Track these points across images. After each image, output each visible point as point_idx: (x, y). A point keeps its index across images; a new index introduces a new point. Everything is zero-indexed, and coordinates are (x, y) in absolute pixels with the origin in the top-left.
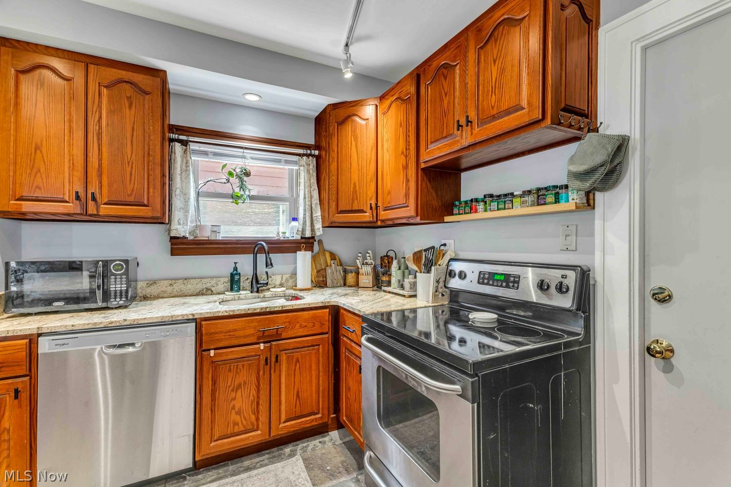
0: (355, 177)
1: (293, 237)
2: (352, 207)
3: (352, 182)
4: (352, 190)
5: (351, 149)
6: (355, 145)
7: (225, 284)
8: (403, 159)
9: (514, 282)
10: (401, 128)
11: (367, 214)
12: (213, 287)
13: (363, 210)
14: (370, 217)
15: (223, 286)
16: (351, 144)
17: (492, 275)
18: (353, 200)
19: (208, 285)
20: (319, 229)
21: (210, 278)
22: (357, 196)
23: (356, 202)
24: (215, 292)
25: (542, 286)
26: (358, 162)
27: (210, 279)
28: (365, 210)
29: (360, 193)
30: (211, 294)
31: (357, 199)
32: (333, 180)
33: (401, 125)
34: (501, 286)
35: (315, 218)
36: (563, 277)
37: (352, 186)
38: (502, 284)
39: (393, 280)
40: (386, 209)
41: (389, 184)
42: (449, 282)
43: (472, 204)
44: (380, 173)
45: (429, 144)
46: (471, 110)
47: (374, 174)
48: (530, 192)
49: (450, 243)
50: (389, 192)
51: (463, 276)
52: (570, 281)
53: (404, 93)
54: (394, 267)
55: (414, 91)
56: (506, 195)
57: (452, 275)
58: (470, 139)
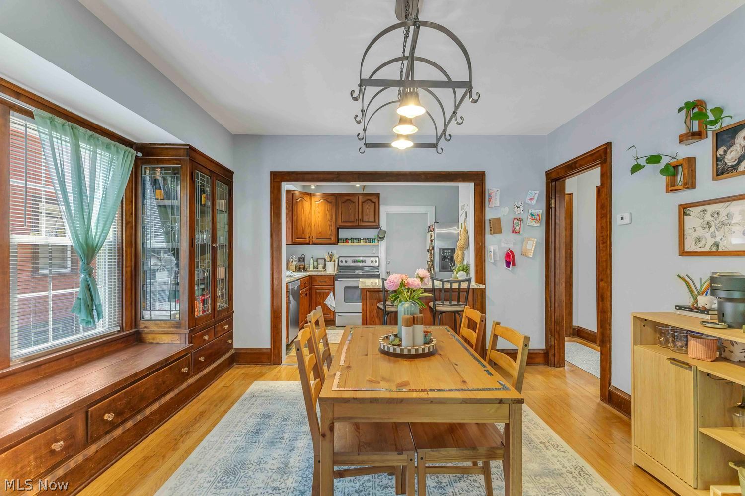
2: (302, 237)
3: (302, 226)
4: (302, 230)
8: (329, 223)
9: (364, 262)
14: (308, 241)
18: (302, 234)
25: (372, 262)
28: (307, 238)
29: (305, 232)
31: (304, 234)
33: (328, 210)
37: (302, 228)
39: (312, 266)
40: (317, 238)
41: (320, 230)
42: (341, 264)
43: (346, 240)
44: (313, 224)
45: (343, 221)
46: (360, 217)
47: (310, 224)
48: (365, 239)
49: (334, 252)
50: (320, 233)
51: (346, 262)
52: (378, 260)
53: (329, 200)
54: (312, 261)
55: (334, 201)
56: (358, 239)
57: (342, 262)
58: (360, 225)
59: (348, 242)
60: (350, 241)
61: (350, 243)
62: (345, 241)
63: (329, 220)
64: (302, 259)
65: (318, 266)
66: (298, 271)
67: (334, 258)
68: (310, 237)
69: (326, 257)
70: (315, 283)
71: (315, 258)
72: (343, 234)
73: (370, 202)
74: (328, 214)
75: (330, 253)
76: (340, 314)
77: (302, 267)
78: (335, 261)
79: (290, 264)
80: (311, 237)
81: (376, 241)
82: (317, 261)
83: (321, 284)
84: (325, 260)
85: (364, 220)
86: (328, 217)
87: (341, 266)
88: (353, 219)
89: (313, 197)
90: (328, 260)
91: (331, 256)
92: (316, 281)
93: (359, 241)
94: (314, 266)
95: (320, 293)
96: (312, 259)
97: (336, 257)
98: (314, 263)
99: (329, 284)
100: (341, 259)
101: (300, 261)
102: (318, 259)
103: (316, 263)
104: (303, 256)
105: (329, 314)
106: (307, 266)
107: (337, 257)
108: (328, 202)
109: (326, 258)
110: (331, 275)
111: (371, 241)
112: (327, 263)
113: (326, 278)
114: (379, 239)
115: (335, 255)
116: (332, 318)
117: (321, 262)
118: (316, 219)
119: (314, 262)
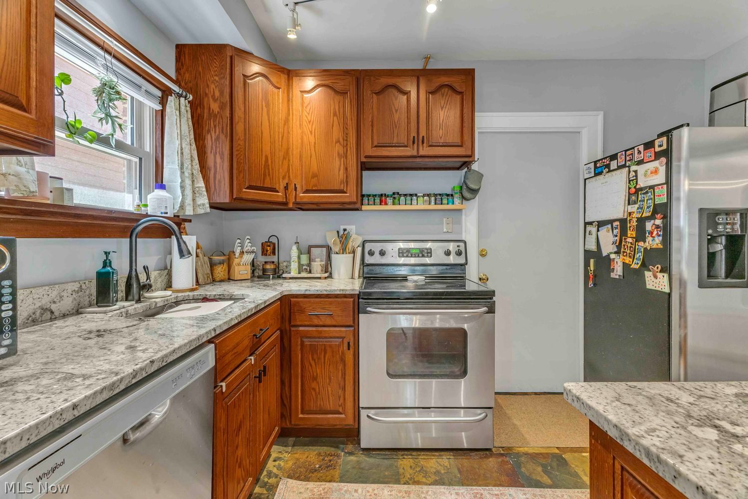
0: (267, 149)
1: (167, 213)
2: (264, 184)
3: (264, 155)
4: (263, 163)
5: (262, 115)
6: (266, 111)
7: (74, 296)
8: (338, 148)
9: (428, 253)
10: (335, 118)
11: (280, 194)
12: (54, 302)
13: (275, 189)
14: (283, 198)
15: (71, 299)
16: (262, 109)
17: (408, 250)
18: (265, 175)
19: (45, 301)
20: (204, 205)
21: (49, 285)
22: (269, 172)
23: (268, 179)
24: (57, 314)
25: (448, 253)
26: (270, 133)
27: (47, 288)
28: (277, 189)
29: (272, 169)
30: (51, 320)
31: (269, 175)
32: (239, 145)
33: (335, 114)
34: (418, 256)
35: (197, 189)
36: (458, 246)
37: (264, 159)
38: (418, 255)
39: (294, 266)
40: (307, 191)
41: (315, 168)
42: (369, 260)
43: (382, 198)
44: (295, 152)
45: (375, 143)
46: (423, 133)
47: (288, 149)
48: (429, 195)
49: (352, 228)
50: (315, 176)
51: (382, 253)
52: (462, 248)
53: (339, 86)
54: (294, 252)
55: (352, 89)
56: (411, 195)
57: (371, 253)
58: (422, 153)
59: (386, 204)
60: (389, 201)
61: (390, 207)
62: (377, 200)
63: (338, 141)
64: (270, 247)
65: (309, 265)
66: (259, 277)
67: (351, 244)
68: (286, 188)
69: (332, 240)
70: (299, 319)
71: (304, 245)
72: (375, 182)
73: (450, 92)
74: (336, 123)
75: (341, 233)
76: (372, 413)
77: (268, 267)
78: (354, 252)
79: (236, 261)
80: (291, 187)
81: (457, 200)
82: (309, 252)
83: (316, 322)
84: (329, 250)
85: (434, 141)
86: (337, 133)
87: (368, 265)
88: (403, 139)
89: (295, 79)
90: (336, 248)
91: (344, 237)
92: (302, 311)
93: (414, 202)
94: (300, 266)
95: (313, 349)
96: (294, 248)
97: (355, 241)
98: (299, 258)
99: (339, 320)
100: (368, 246)
101: (264, 253)
102: (310, 247)
103: (304, 259)
104: (274, 240)
105: (341, 410)
106: (283, 265)
107: (359, 240)
108: (336, 92)
109: (330, 242)
110: (345, 296)
111: (445, 201)
112: (334, 256)
113: (331, 303)
114: (466, 194)
115: (354, 236)
116: (350, 421)
117: (319, 254)
118: (305, 138)
119: (300, 253)
